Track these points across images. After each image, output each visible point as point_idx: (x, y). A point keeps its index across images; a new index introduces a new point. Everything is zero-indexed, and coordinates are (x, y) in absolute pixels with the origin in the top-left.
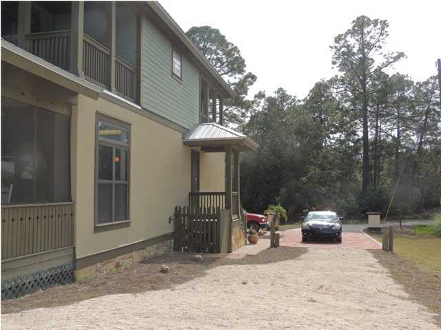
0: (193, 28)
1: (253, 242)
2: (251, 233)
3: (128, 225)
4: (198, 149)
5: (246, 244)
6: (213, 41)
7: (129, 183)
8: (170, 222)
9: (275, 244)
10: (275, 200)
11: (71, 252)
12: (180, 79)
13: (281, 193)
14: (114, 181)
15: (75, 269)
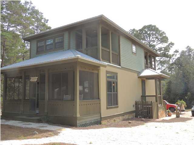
0: (144, 26)
1: (169, 116)
2: (168, 112)
3: (117, 107)
4: (145, 79)
5: (166, 116)
6: (153, 30)
7: (118, 93)
8: (133, 107)
9: (178, 116)
10: (185, 98)
11: (100, 115)
12: (136, 54)
13: (188, 95)
14: (113, 93)
15: (101, 120)
